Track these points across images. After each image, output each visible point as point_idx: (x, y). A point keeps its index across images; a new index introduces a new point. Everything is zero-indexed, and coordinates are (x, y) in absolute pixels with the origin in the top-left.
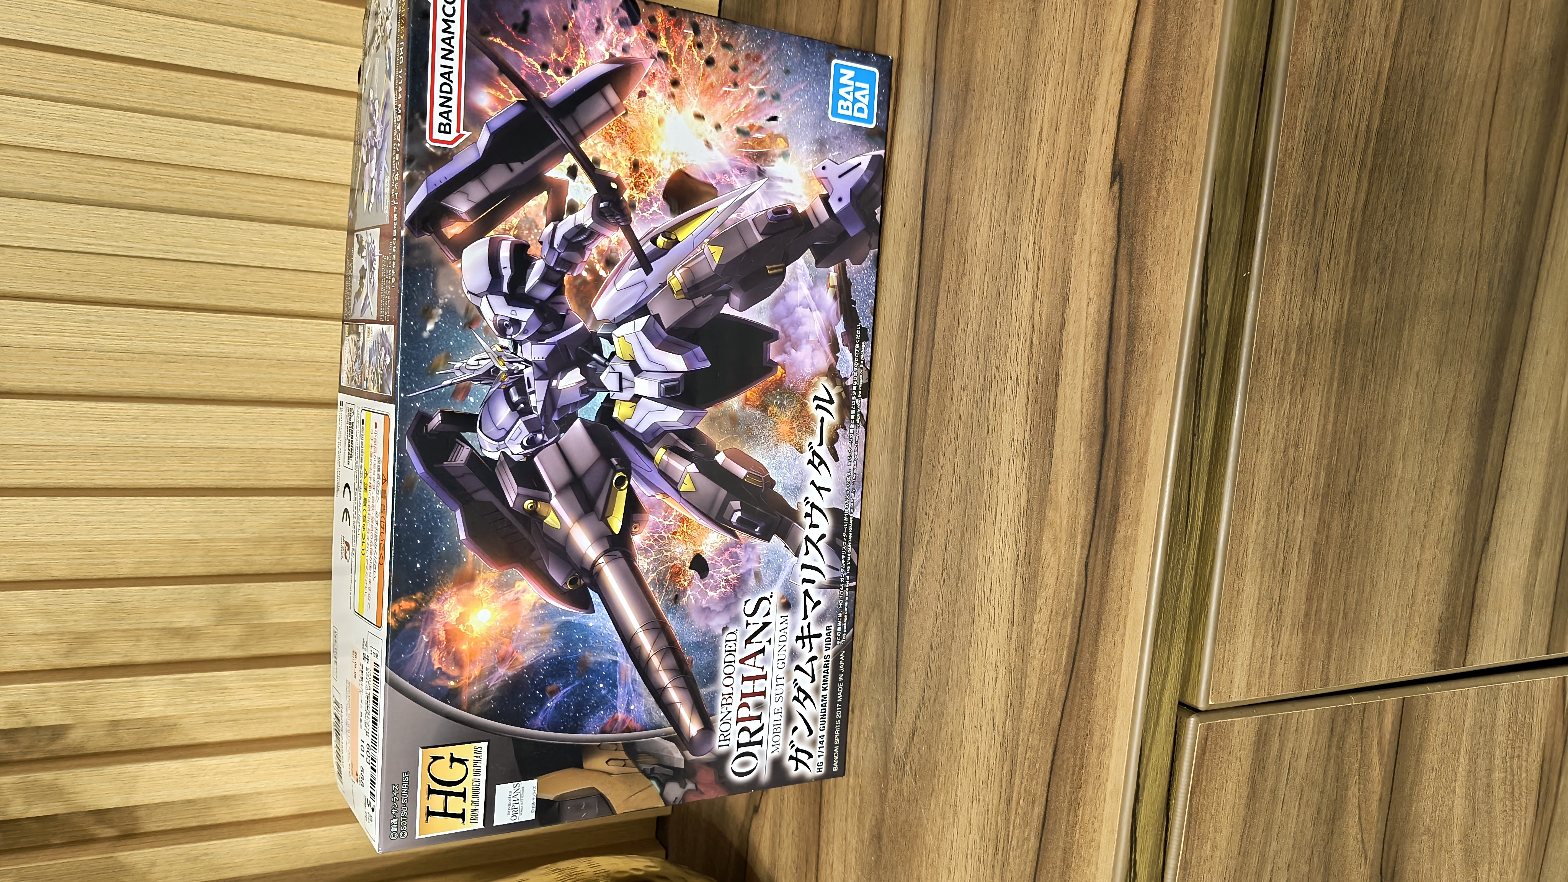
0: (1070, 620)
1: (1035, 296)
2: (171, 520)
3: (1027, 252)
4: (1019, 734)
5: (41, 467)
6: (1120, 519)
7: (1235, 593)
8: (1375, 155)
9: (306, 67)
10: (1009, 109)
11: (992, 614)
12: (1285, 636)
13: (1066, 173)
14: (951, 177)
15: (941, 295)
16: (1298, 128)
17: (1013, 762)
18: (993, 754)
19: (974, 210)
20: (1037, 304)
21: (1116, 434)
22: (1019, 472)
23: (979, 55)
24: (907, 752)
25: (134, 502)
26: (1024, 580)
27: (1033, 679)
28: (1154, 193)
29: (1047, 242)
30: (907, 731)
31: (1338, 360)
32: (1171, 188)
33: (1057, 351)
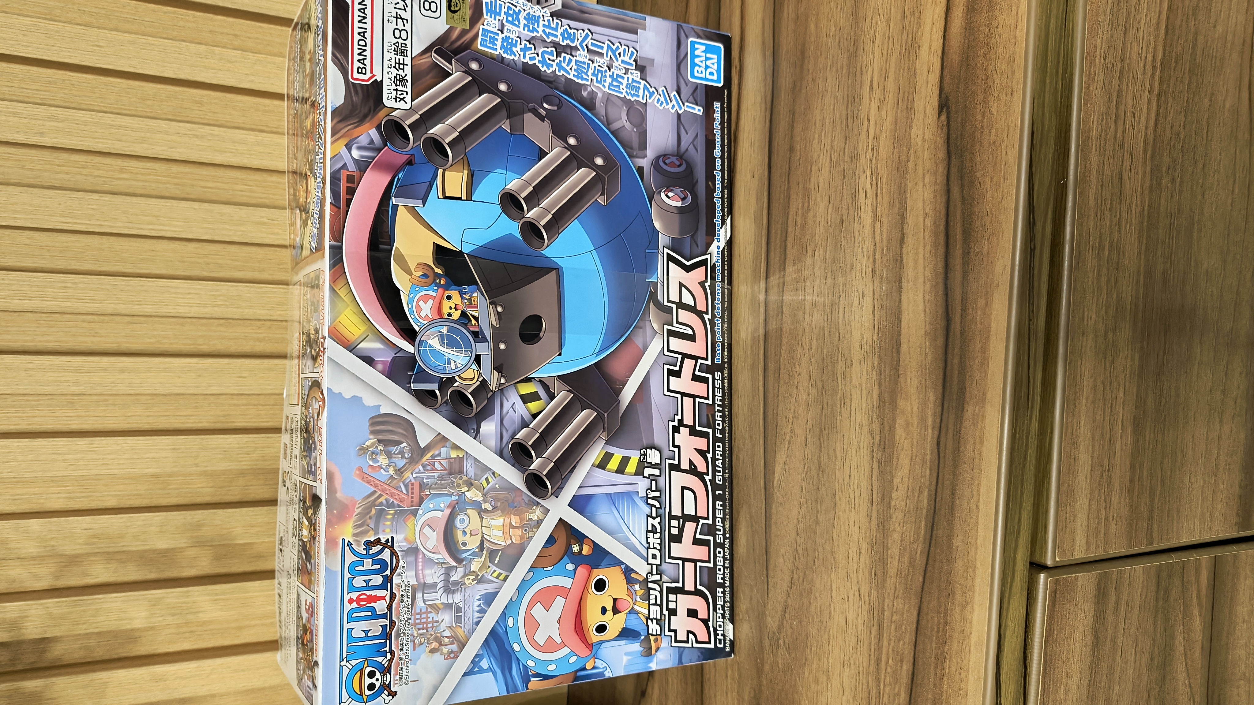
0: (926, 494)
1: (875, 219)
2: (135, 457)
3: (866, 182)
4: (884, 601)
5: (24, 415)
6: (968, 400)
7: (1072, 461)
8: (1161, 83)
9: (247, 74)
10: (842, 67)
11: (852, 496)
12: (1115, 499)
13: (897, 112)
14: (792, 131)
15: (789, 230)
16: (1098, 57)
17: (880, 626)
18: (860, 621)
19: (815, 156)
20: (878, 225)
21: (958, 326)
22: (870, 370)
23: (812, 27)
24: (780, 628)
25: (104, 442)
26: (880, 463)
27: (894, 550)
28: (979, 117)
29: (883, 172)
30: (780, 609)
31: (1143, 257)
32: (994, 110)
33: (899, 261)
